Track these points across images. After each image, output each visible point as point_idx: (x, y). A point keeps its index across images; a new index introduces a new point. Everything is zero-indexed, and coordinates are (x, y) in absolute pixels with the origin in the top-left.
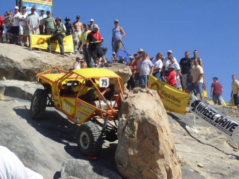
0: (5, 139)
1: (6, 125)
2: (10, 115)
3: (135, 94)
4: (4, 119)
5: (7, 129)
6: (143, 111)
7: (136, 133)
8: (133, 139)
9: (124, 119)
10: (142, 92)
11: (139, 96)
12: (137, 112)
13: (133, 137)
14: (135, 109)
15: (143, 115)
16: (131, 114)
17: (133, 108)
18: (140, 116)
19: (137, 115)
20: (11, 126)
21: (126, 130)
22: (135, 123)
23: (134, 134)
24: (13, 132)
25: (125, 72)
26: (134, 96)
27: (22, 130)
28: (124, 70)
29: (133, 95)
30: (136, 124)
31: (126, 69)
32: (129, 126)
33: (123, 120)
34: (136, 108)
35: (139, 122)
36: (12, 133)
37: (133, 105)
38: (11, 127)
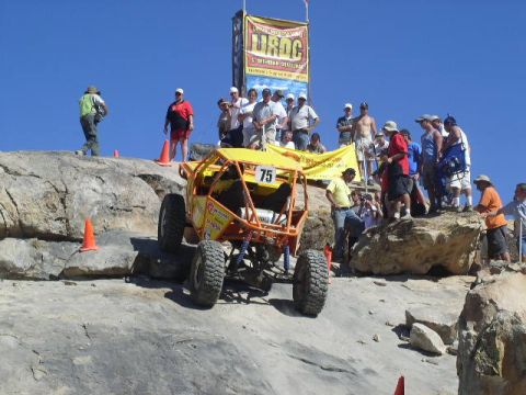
0: (213, 374)
1: (215, 342)
2: (222, 319)
3: (495, 276)
4: (209, 329)
5: (216, 351)
6: (515, 314)
7: (500, 364)
8: (494, 378)
9: (473, 333)
10: (511, 270)
11: (504, 281)
12: (501, 316)
13: (494, 374)
14: (498, 310)
15: (517, 323)
16: (489, 322)
17: (491, 308)
18: (509, 327)
19: (502, 323)
20: (225, 344)
21: (477, 358)
22: (497, 341)
23: (497, 368)
24: (228, 358)
25: (472, 226)
26: (494, 281)
27: (247, 353)
28: (469, 222)
29: (491, 278)
30: (500, 345)
31: (474, 218)
32: (485, 349)
33: (469, 335)
34: (500, 307)
35: (506, 340)
36: (226, 361)
37: (491, 301)
38: (225, 348)
